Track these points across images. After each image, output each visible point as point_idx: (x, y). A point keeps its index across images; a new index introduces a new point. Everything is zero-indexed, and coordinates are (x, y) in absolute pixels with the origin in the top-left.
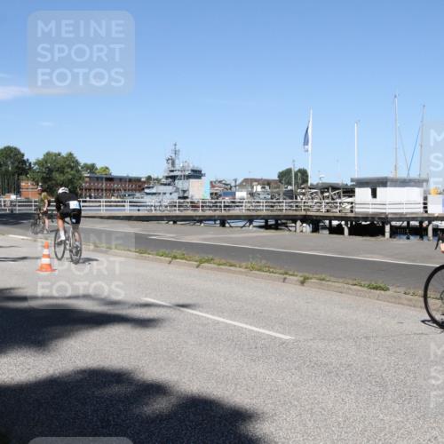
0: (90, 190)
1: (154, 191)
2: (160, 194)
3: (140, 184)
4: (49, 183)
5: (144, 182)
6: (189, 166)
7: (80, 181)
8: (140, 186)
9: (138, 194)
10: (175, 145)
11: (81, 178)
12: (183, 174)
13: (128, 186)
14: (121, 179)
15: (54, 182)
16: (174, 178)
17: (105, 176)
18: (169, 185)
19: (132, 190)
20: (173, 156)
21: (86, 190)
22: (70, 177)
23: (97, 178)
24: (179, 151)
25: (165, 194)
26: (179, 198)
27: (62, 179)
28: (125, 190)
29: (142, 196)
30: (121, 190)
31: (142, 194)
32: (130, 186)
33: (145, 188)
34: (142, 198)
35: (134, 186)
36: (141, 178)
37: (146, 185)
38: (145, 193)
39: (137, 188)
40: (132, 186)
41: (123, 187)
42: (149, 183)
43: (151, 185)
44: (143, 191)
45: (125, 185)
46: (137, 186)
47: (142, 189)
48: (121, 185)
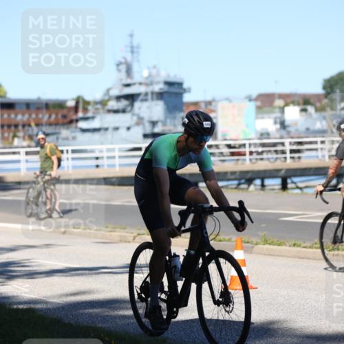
1: (95, 124)
2: (106, 129)
3: (65, 112)
5: (70, 109)
6: (158, 74)
8: (64, 117)
9: (65, 132)
10: (131, 36)
12: (149, 89)
13: (44, 117)
14: (28, 105)
16: (132, 98)
18: (124, 111)
19: (50, 124)
20: (129, 57)
24: (138, 47)
25: (116, 129)
26: (146, 136)
28: (37, 125)
29: (73, 134)
30: (30, 125)
31: (72, 132)
32: (46, 117)
33: (77, 121)
34: (74, 138)
35: (53, 117)
36: (65, 102)
37: (80, 114)
38: (78, 130)
39: (61, 120)
40: (50, 116)
41: (34, 119)
42: (85, 110)
43: (90, 114)
44: (73, 125)
45: (37, 115)
46: (60, 116)
47: (71, 122)
48: (30, 115)
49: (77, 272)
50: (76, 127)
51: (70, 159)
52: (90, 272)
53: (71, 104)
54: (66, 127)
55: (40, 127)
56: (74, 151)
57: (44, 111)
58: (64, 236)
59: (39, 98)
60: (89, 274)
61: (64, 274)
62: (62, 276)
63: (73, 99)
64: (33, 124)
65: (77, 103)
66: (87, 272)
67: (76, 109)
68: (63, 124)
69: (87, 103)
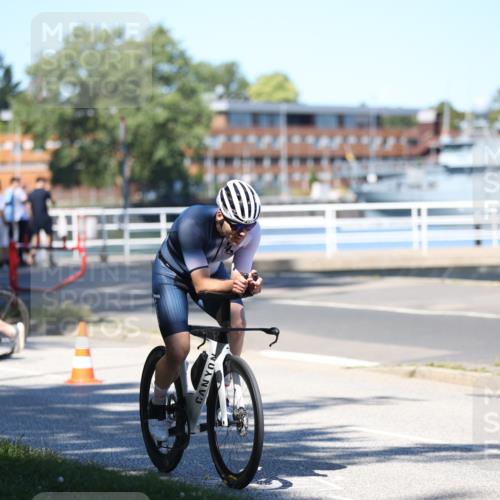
0: (229, 160)
3: (414, 132)
4: (86, 141)
5: (424, 127)
7: (199, 130)
8: (413, 142)
11: (200, 117)
13: (373, 142)
14: (341, 119)
15: (102, 136)
17: (284, 108)
19: (385, 158)
21: (216, 160)
22: (162, 114)
23: (255, 117)
27: (132, 122)
28: (359, 158)
29: (431, 178)
30: (344, 159)
31: (429, 173)
32: (378, 141)
33: (438, 151)
34: (432, 185)
35: (391, 142)
36: (416, 112)
37: (445, 138)
38: (441, 169)
39: (406, 149)
40: (385, 142)
41: (353, 147)
42: (455, 130)
43: (464, 139)
44: (431, 159)
45: (359, 138)
46: (404, 141)
47: (426, 153)
48: (345, 138)
49: (437, 454)
50: (437, 164)
51: (424, 228)
52: (464, 454)
53: (427, 117)
54: (416, 162)
55: (364, 162)
56: (432, 212)
57: (373, 130)
58: (413, 379)
59: (363, 106)
60: (462, 458)
61: (413, 457)
62: (409, 461)
63: (431, 108)
64: (350, 156)
65: (439, 115)
66: (458, 453)
67: (436, 127)
68: (411, 158)
69: (458, 116)
